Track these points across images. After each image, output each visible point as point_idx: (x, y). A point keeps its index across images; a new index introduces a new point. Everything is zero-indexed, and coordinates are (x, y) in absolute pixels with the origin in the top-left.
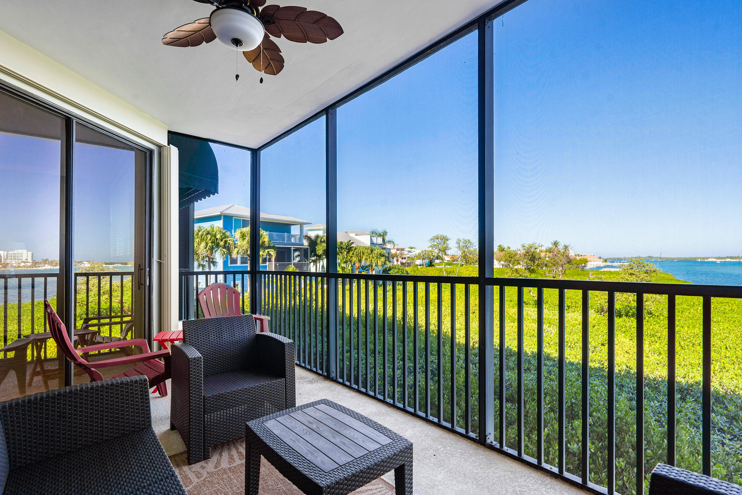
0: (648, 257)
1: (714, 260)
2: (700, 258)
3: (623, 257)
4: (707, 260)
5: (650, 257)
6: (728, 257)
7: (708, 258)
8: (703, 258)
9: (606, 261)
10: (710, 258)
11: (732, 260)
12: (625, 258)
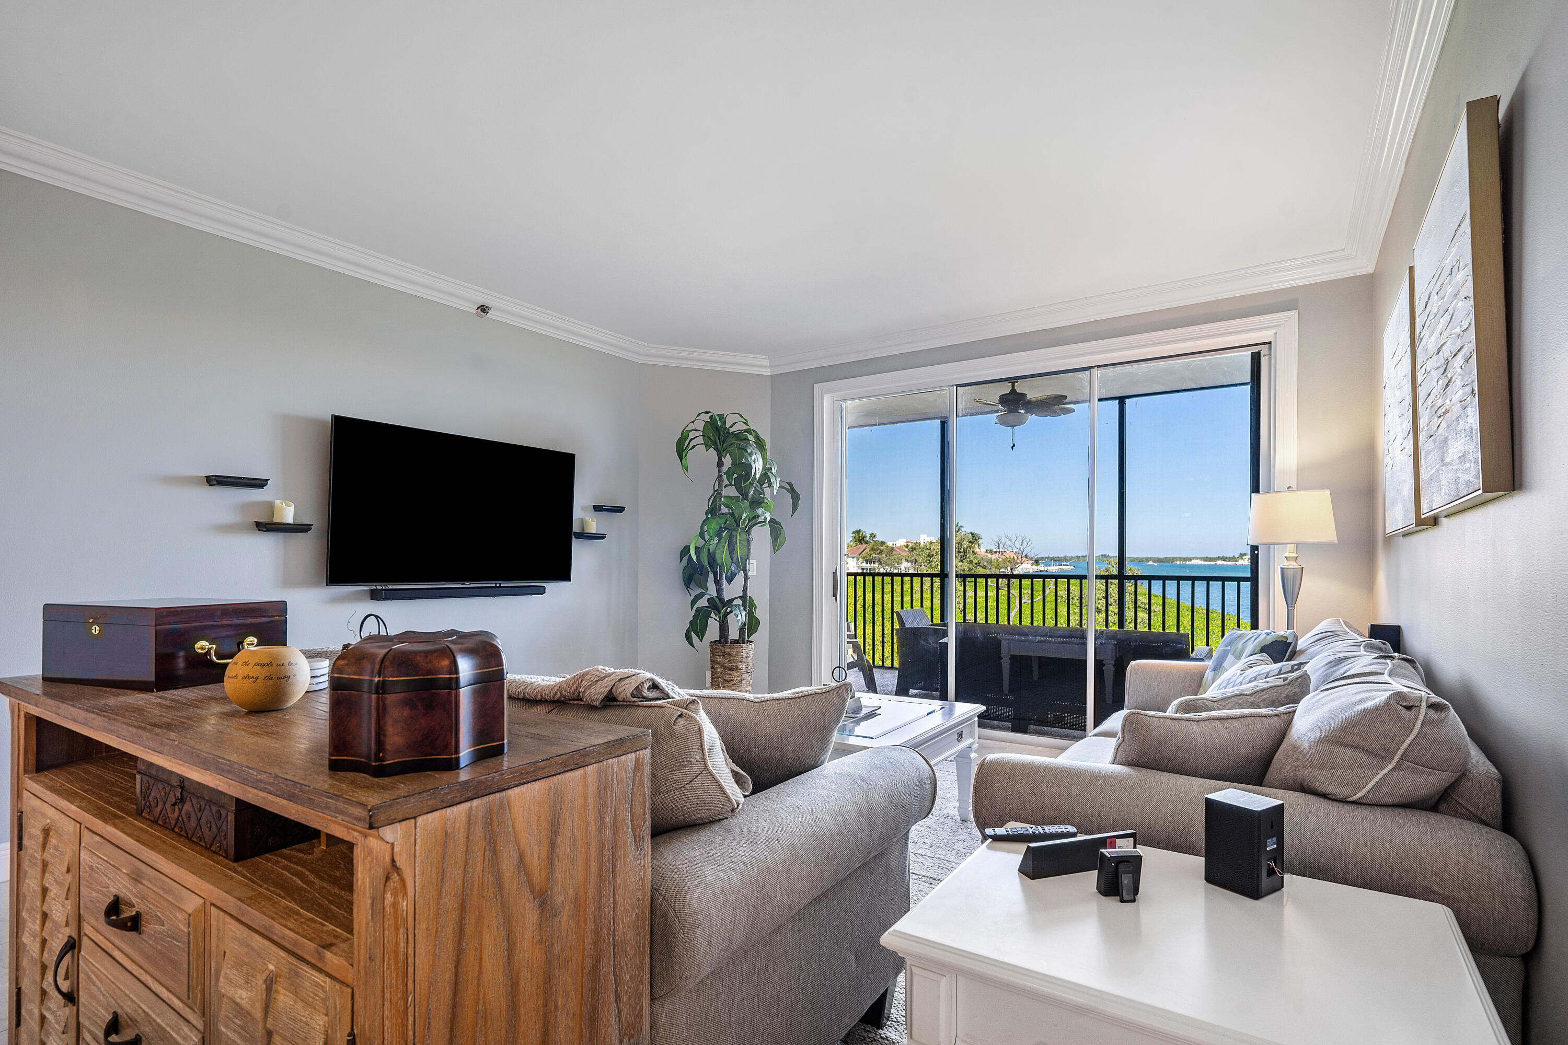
0: (1102, 556)
1: (1199, 562)
2: (1180, 559)
3: (1063, 556)
4: (1190, 563)
5: (1105, 555)
6: (1219, 558)
7: (1190, 559)
8: (1185, 559)
9: (1037, 562)
10: (1193, 558)
11: (1225, 563)
12: (1065, 556)
